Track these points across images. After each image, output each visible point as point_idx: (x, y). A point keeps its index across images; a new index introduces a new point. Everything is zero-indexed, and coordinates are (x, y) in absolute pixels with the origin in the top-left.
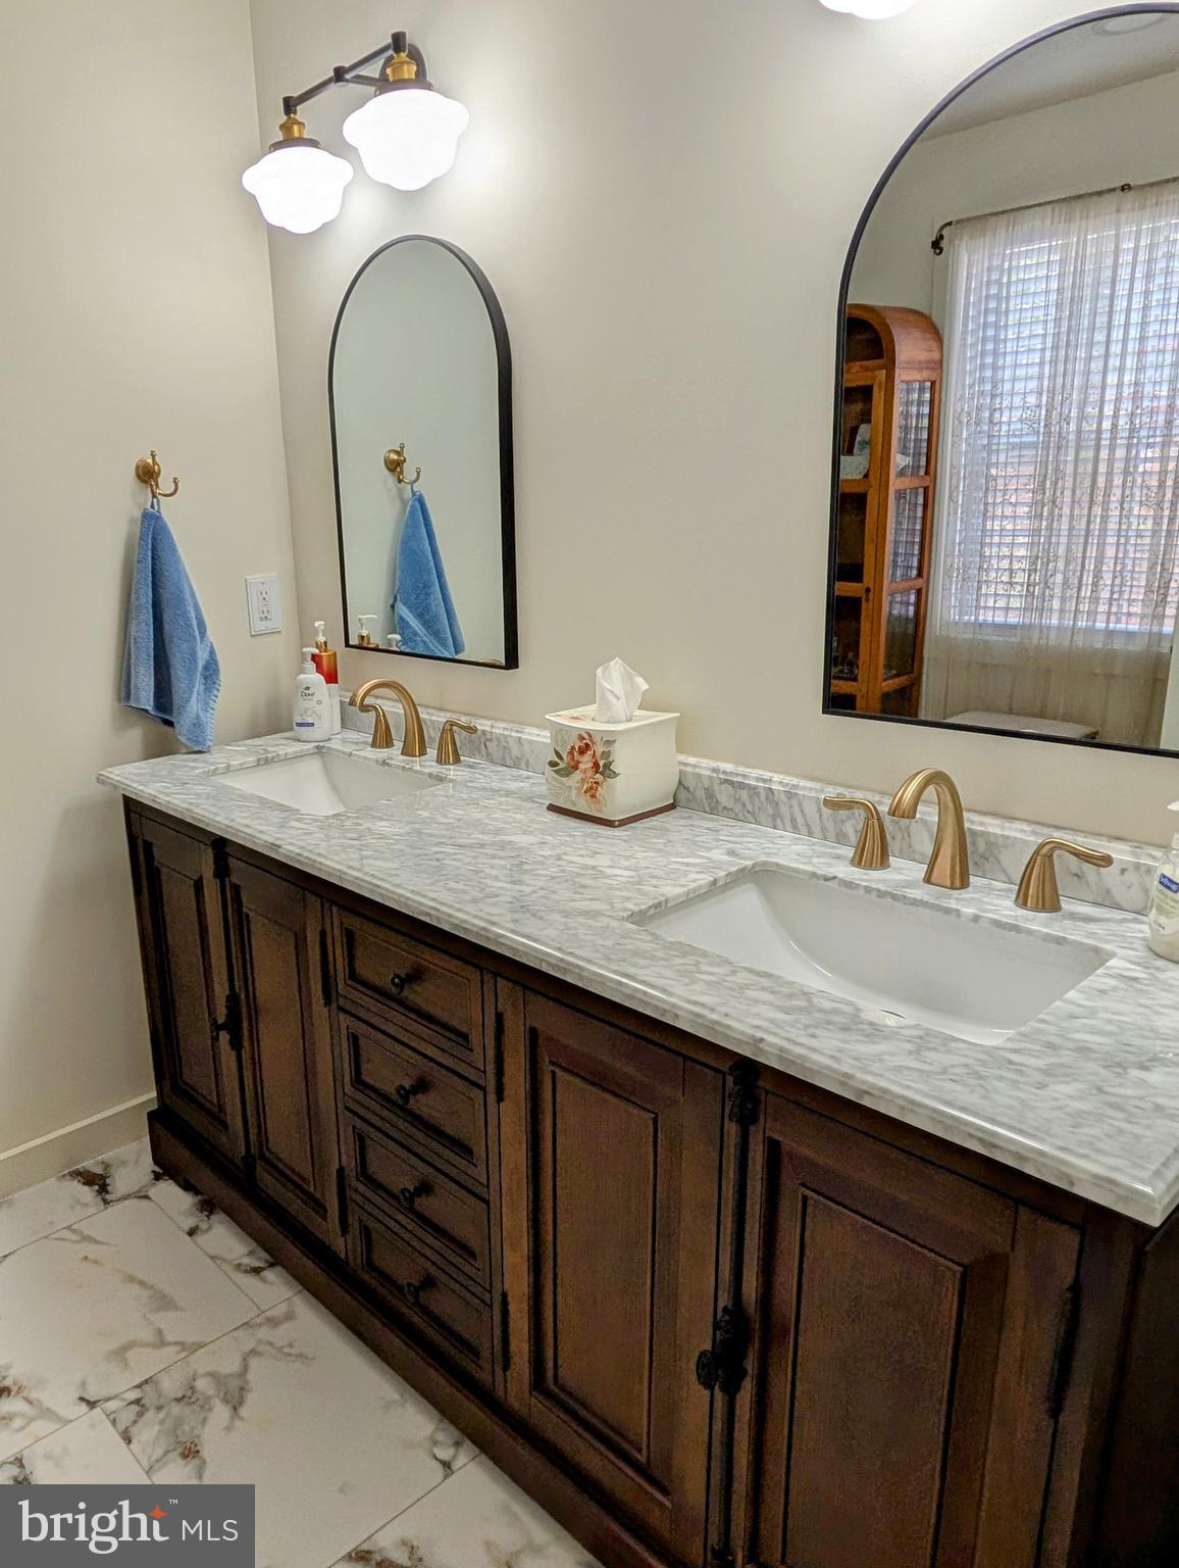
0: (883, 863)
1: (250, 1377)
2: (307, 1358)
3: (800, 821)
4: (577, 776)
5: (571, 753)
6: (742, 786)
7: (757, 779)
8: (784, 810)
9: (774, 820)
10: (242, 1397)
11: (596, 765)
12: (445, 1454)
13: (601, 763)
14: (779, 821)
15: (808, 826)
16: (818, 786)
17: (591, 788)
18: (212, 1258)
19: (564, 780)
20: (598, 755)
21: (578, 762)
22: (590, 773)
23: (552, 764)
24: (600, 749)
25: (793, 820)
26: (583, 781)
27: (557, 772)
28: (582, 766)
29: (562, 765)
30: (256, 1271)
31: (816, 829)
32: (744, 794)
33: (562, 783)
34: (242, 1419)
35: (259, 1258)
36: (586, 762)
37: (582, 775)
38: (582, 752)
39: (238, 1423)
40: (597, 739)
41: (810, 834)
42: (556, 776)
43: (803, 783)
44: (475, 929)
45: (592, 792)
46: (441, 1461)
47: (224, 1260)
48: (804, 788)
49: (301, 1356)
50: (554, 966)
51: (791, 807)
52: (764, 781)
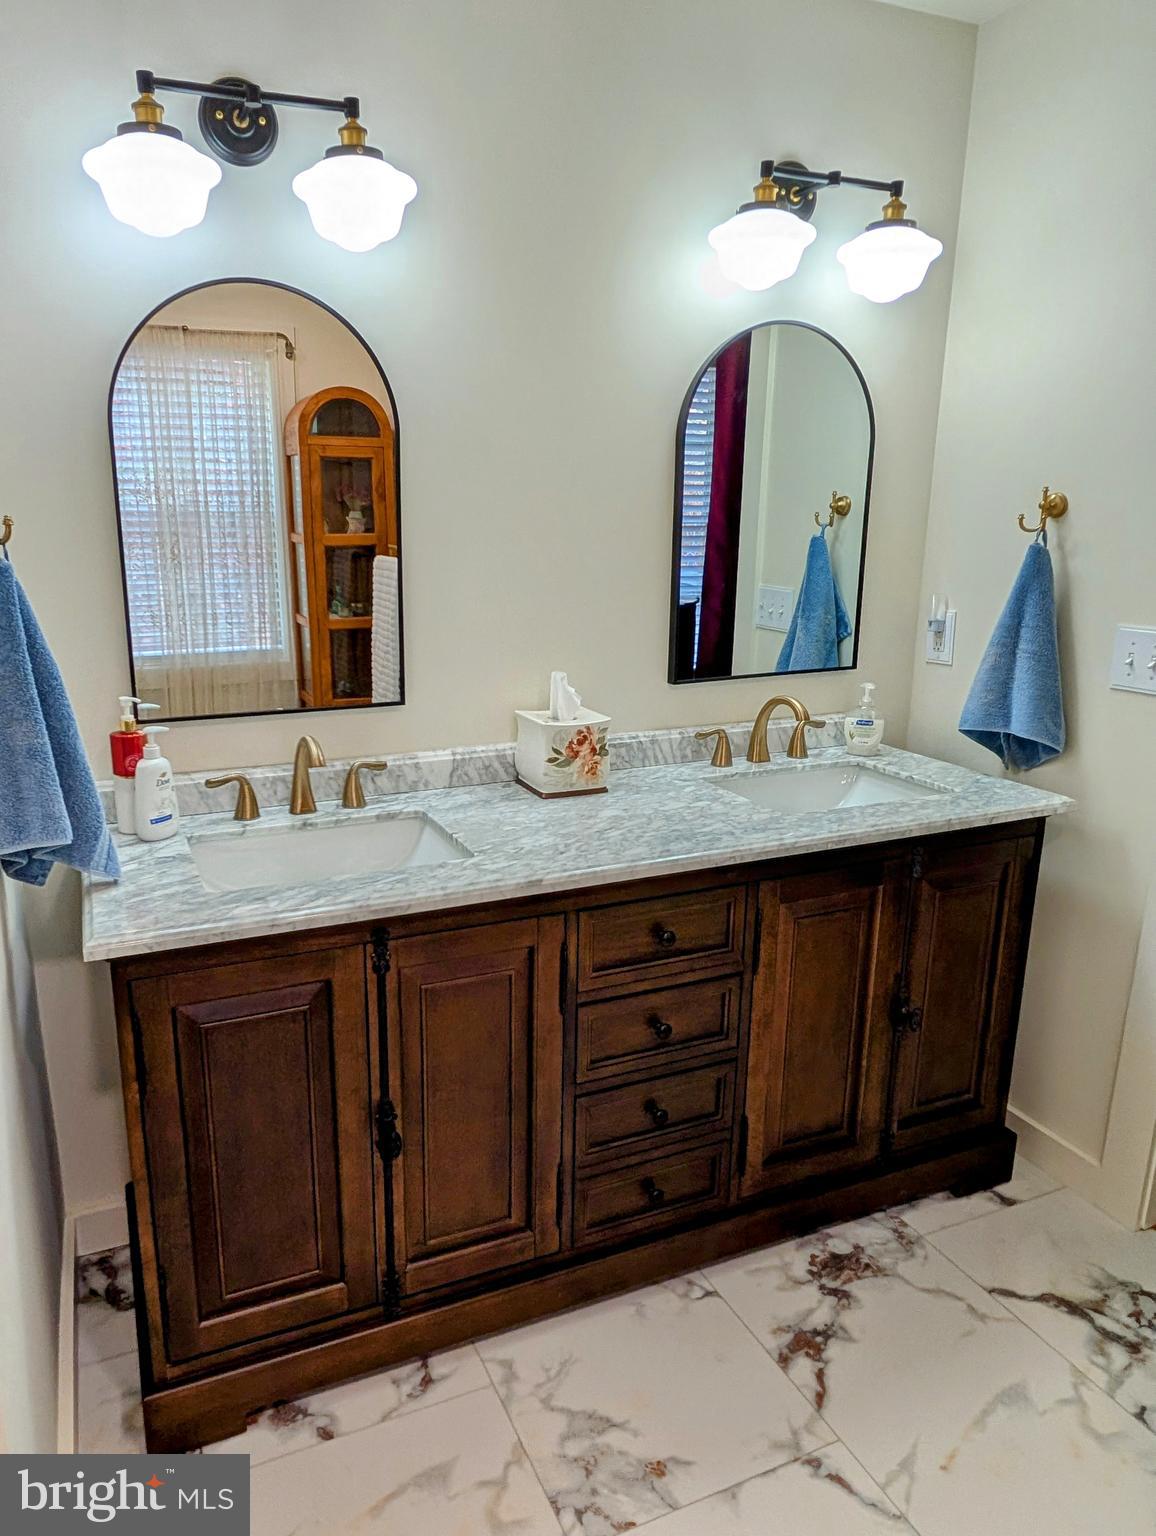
0: (729, 763)
1: (575, 1407)
2: (566, 1361)
3: (660, 756)
4: (578, 762)
5: (570, 746)
6: (621, 745)
7: (630, 738)
8: (650, 753)
9: (643, 762)
10: (601, 1418)
11: (593, 750)
12: (697, 1293)
13: (598, 747)
14: (647, 762)
15: (664, 758)
16: (665, 732)
17: (592, 768)
18: (384, 1419)
19: (566, 769)
20: (594, 742)
21: (578, 752)
22: (589, 757)
23: (550, 761)
24: (595, 737)
25: (655, 757)
26: (583, 765)
27: (557, 765)
28: (581, 754)
29: (562, 759)
30: (427, 1381)
31: (670, 760)
32: (623, 751)
33: (564, 772)
34: (628, 1421)
35: (409, 1376)
36: (585, 749)
37: (582, 761)
38: (580, 743)
39: (632, 1425)
40: (595, 730)
41: (666, 763)
42: (557, 768)
43: (657, 732)
44: (775, 848)
45: (593, 771)
46: (703, 1297)
47: (395, 1409)
48: (659, 735)
49: (563, 1364)
50: (836, 843)
51: (654, 749)
52: (634, 738)
